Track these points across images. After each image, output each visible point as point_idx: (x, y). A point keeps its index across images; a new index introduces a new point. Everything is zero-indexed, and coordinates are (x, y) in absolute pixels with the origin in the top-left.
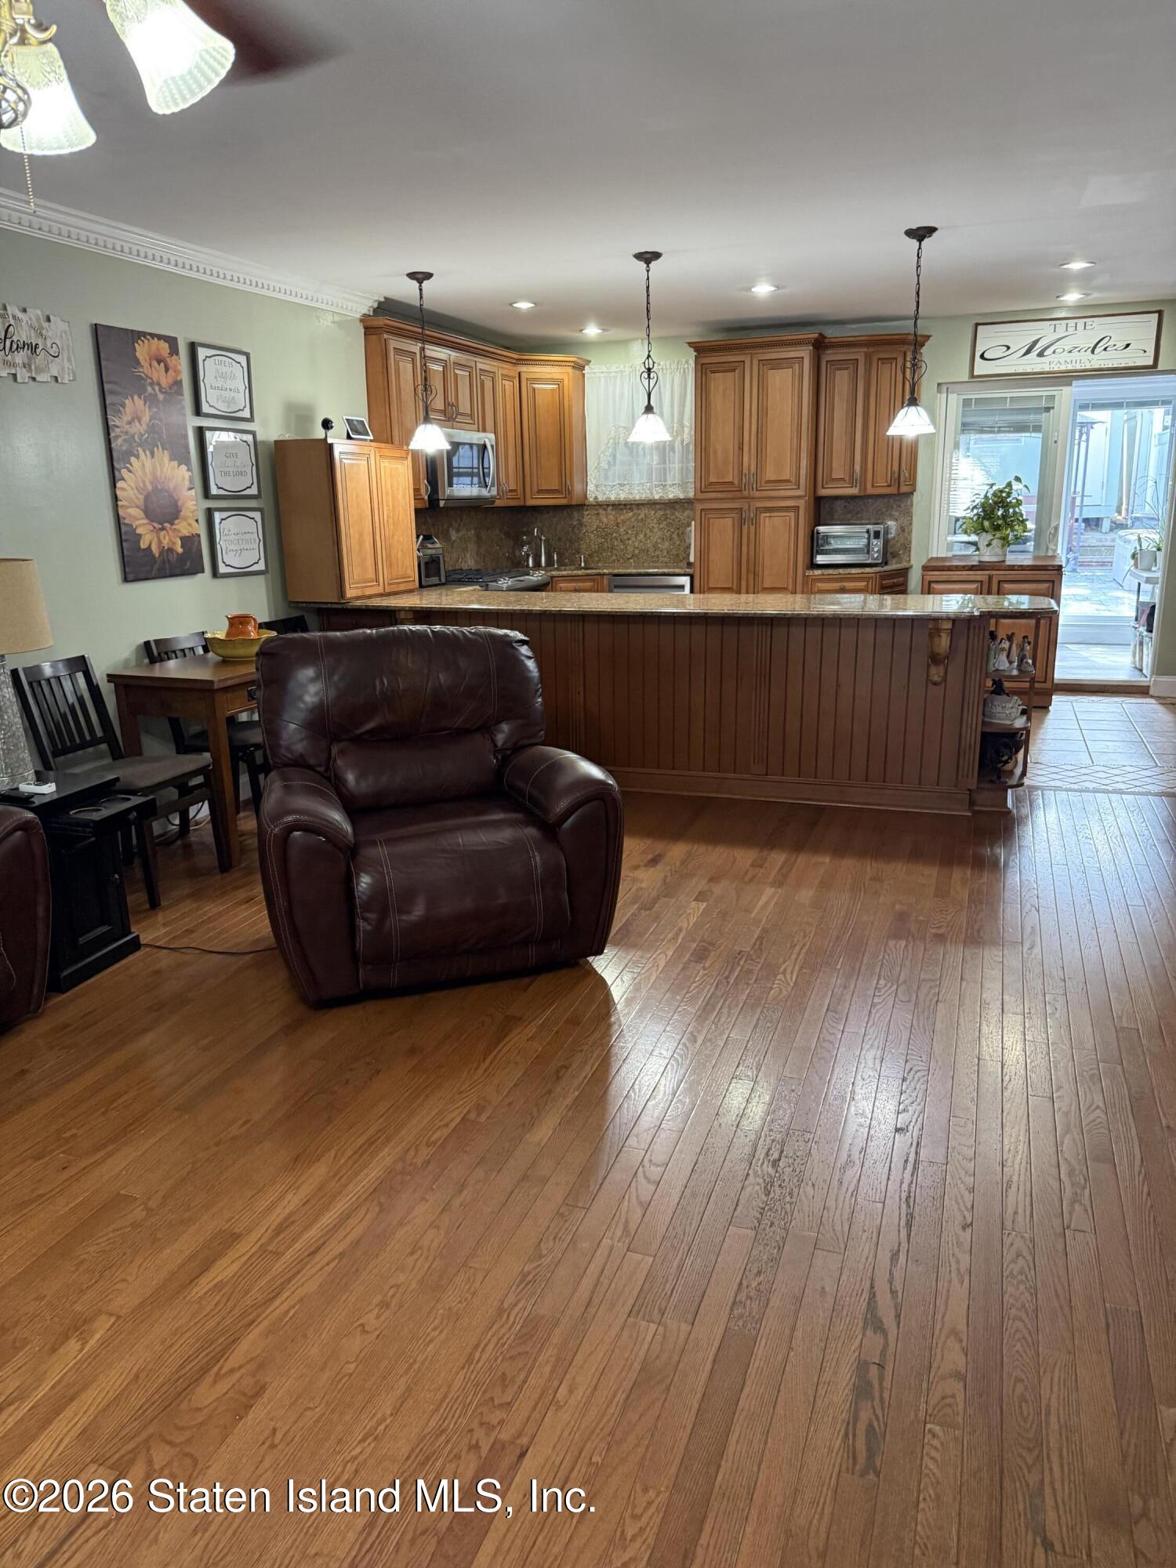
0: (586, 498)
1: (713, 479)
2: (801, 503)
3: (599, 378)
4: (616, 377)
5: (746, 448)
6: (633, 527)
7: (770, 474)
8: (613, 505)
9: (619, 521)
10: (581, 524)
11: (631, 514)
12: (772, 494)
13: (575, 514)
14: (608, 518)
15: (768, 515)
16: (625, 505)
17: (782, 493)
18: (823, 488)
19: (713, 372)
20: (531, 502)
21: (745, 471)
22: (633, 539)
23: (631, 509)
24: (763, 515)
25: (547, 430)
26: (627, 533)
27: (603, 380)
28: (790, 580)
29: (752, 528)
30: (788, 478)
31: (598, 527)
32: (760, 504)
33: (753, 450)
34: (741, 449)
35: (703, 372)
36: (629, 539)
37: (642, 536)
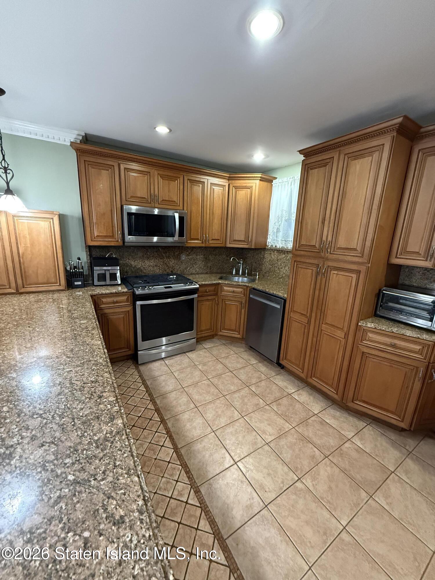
0: (266, 245)
1: (303, 242)
2: (363, 269)
3: (279, 185)
4: (285, 185)
5: (326, 223)
6: (284, 262)
7: (342, 242)
8: (277, 250)
9: (279, 258)
10: (264, 257)
11: (284, 256)
12: (341, 257)
13: (262, 252)
14: (274, 256)
15: (336, 272)
16: (282, 251)
17: (349, 258)
18: (396, 257)
19: (311, 169)
20: (229, 245)
21: (324, 238)
22: (283, 269)
23: (284, 253)
24: (333, 272)
25: (241, 210)
26: (281, 265)
27: (280, 186)
28: (346, 324)
29: (324, 280)
30: (355, 247)
31: (270, 260)
32: (331, 264)
33: (332, 225)
34: (323, 223)
35: (306, 168)
36: (282, 268)
37: (287, 268)
